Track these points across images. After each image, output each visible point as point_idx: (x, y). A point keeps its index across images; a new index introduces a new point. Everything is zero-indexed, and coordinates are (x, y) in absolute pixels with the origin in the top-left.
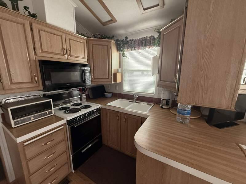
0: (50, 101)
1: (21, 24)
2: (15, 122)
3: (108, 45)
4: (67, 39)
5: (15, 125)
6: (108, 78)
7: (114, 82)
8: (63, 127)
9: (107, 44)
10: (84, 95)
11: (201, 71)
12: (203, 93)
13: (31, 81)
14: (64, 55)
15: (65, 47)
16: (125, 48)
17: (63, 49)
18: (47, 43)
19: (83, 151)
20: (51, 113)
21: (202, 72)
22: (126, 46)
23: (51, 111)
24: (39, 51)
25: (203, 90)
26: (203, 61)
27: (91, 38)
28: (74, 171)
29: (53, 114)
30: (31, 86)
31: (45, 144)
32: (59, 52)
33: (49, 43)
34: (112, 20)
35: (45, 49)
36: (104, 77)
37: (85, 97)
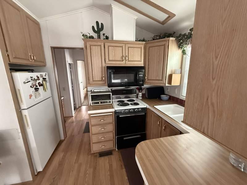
0: (110, 94)
1: (99, 46)
2: (92, 103)
3: (164, 45)
4: (127, 47)
5: (92, 104)
6: (161, 79)
7: (169, 84)
8: (112, 113)
9: (163, 43)
10: (141, 93)
11: (213, 79)
12: (214, 118)
13: (101, 80)
14: (123, 61)
15: (124, 54)
16: (188, 43)
17: (123, 56)
18: (112, 54)
19: (124, 139)
20: (110, 102)
21: (214, 82)
22: (189, 41)
23: (110, 101)
24: (107, 60)
25: (214, 112)
26: (216, 63)
27: (149, 41)
28: (117, 150)
29: (111, 103)
30: (101, 83)
31: (100, 120)
32: (120, 59)
33: (113, 54)
34: (169, 17)
35: (111, 59)
36: (158, 78)
37: (141, 95)
